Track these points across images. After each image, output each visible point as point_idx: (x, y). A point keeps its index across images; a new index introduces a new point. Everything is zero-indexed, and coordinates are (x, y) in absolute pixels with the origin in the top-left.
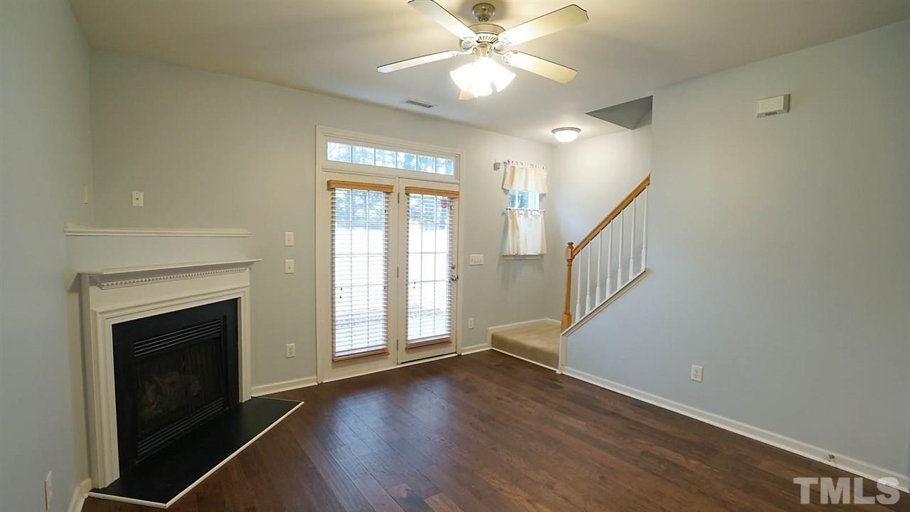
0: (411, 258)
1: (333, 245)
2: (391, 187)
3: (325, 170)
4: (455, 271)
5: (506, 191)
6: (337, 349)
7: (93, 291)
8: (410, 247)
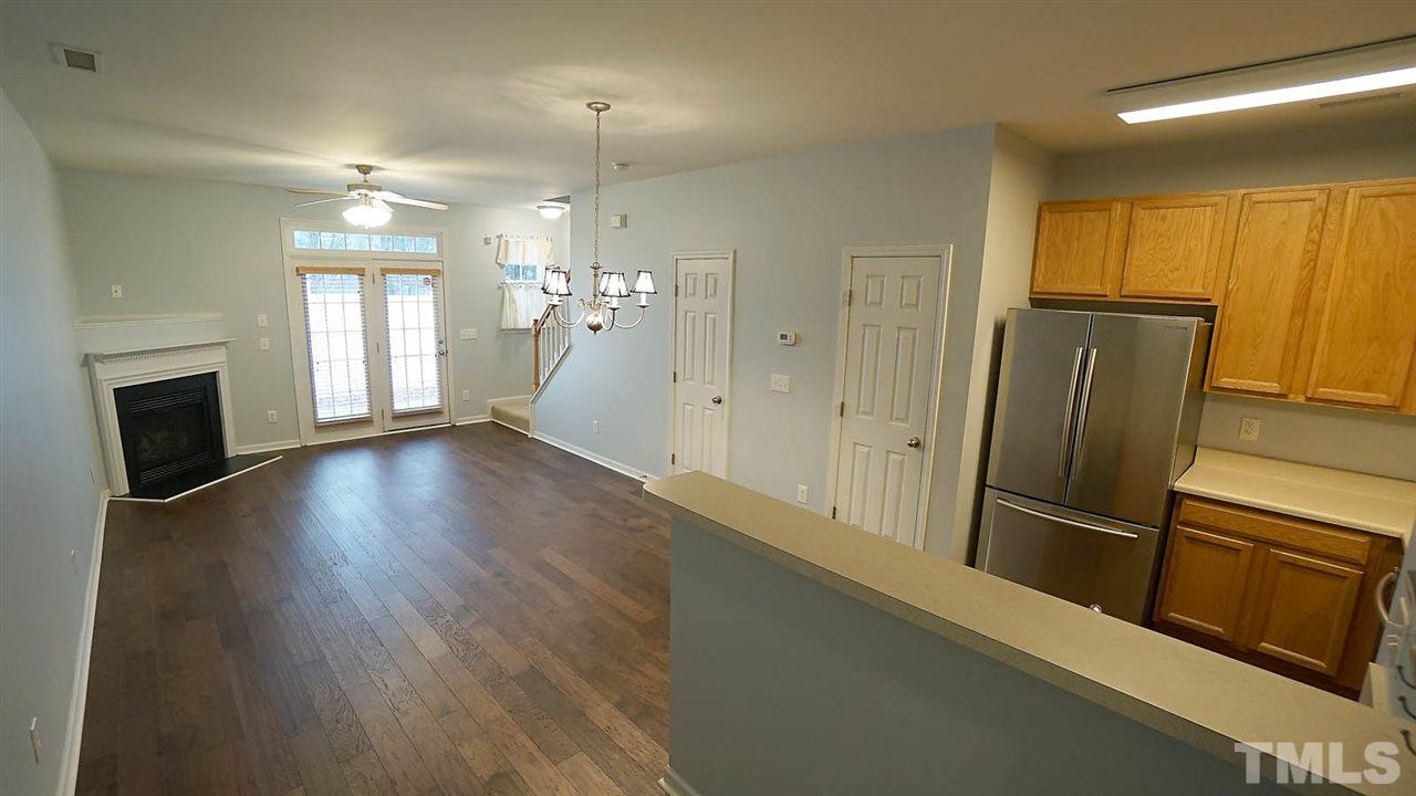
0: (392, 334)
1: (307, 324)
2: (364, 269)
3: (292, 257)
4: (443, 346)
5: (502, 266)
6: (319, 417)
7: (98, 365)
8: (390, 323)
